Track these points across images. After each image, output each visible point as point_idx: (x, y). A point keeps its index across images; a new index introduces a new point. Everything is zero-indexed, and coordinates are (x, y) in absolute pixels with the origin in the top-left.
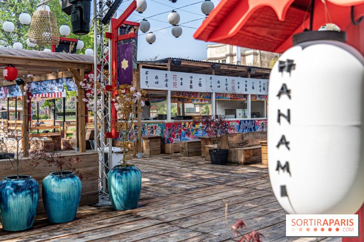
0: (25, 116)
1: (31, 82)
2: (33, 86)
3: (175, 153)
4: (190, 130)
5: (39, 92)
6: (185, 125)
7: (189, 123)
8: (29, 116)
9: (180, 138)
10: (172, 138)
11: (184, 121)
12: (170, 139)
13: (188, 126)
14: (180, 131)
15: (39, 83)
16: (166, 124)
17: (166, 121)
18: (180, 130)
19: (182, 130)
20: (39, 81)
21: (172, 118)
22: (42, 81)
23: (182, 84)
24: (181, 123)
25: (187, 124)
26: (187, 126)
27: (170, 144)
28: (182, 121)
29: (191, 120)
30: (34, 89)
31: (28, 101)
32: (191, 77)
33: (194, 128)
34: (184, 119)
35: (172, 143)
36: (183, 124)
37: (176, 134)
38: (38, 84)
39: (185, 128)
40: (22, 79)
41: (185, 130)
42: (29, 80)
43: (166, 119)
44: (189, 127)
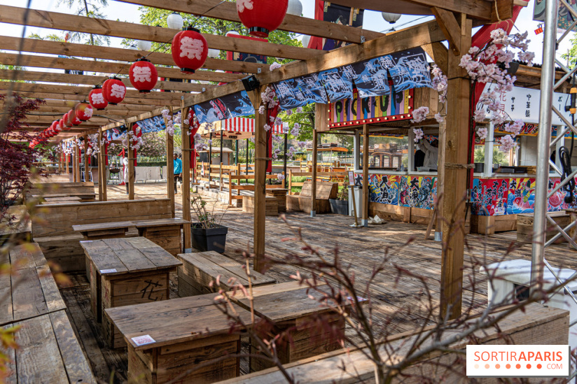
0: (260, 160)
1: (278, 83)
2: (284, 90)
3: (496, 233)
4: (522, 192)
5: (297, 103)
6: (514, 184)
7: (522, 180)
8: (267, 161)
9: (506, 207)
10: (493, 207)
11: (513, 175)
12: (489, 208)
13: (519, 185)
14: (506, 195)
15: (300, 82)
16: (482, 180)
17: (482, 175)
18: (506, 193)
19: (510, 192)
20: (300, 77)
21: (494, 170)
22: (309, 75)
23: (513, 109)
24: (508, 180)
25: (518, 181)
26: (517, 186)
27: (489, 217)
28: (510, 175)
29: (526, 175)
30: (286, 97)
31: (267, 127)
32: (529, 96)
33: (527, 189)
34: (515, 173)
35: (492, 215)
36: (511, 182)
37: (499, 200)
38: (295, 84)
39: (513, 188)
40: (256, 76)
41: (513, 192)
42: (274, 78)
43: (483, 172)
44: (521, 187)
